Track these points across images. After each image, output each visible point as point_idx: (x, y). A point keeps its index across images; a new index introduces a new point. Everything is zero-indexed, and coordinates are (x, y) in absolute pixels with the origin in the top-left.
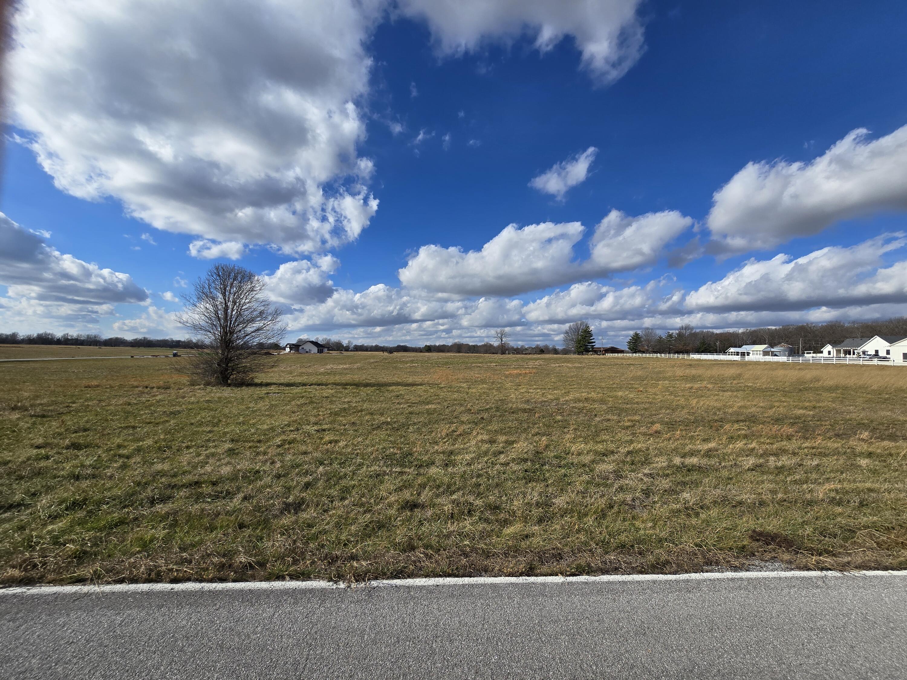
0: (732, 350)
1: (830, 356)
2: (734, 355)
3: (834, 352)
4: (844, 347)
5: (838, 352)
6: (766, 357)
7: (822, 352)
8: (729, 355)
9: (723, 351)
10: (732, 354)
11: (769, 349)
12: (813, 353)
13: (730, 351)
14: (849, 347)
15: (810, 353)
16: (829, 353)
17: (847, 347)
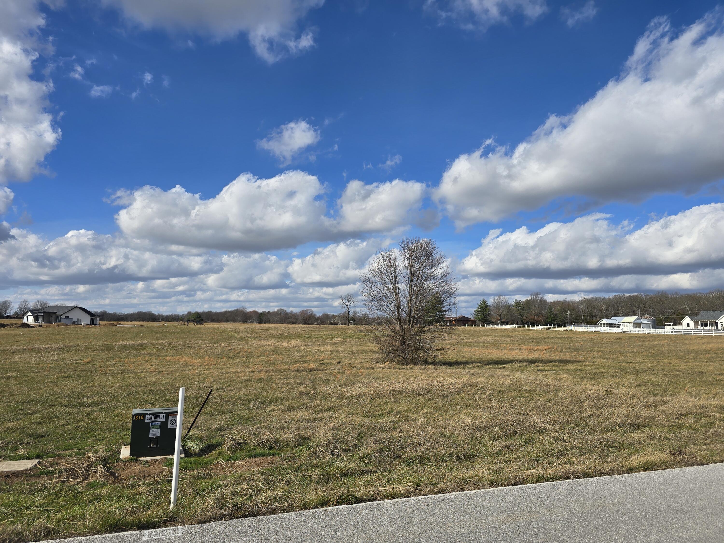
0: (604, 321)
1: (688, 328)
2: (607, 326)
3: (692, 326)
4: (702, 319)
5: (696, 324)
6: (637, 329)
7: (681, 324)
8: (601, 326)
9: (594, 322)
10: (604, 325)
11: (638, 321)
12: (673, 325)
13: (602, 322)
14: (705, 319)
15: (670, 325)
16: (688, 325)
17: (704, 319)
